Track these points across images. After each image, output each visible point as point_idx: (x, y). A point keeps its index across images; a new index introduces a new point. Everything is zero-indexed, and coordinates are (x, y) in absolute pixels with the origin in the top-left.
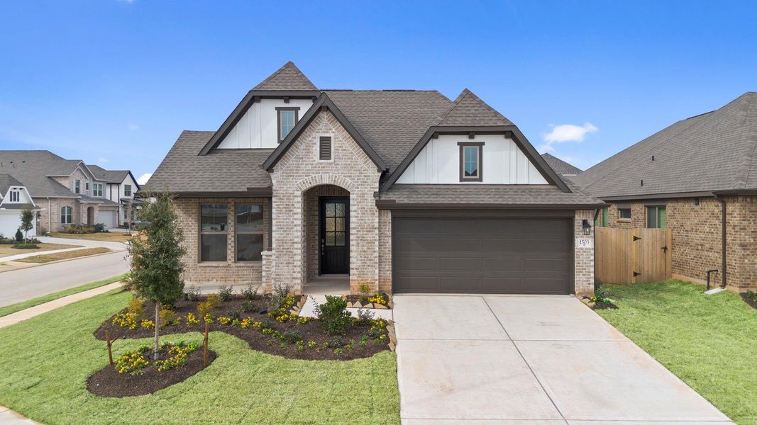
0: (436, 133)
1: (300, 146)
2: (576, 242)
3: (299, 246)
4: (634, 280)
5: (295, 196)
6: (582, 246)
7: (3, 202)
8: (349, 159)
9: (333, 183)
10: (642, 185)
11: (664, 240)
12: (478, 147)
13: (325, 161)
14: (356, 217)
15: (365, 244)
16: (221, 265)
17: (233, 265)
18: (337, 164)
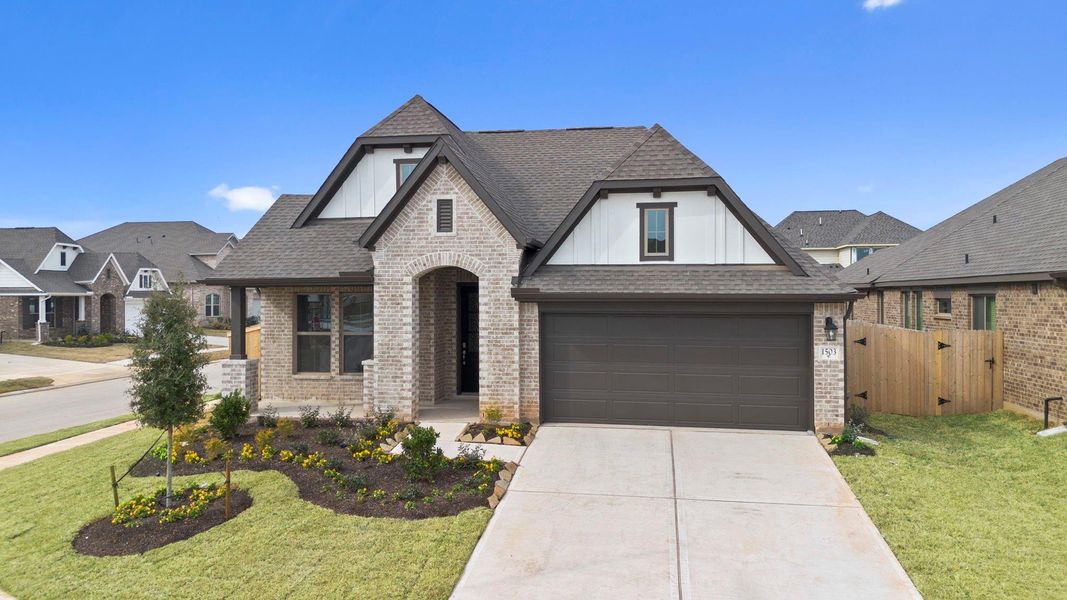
0: (602, 192)
1: (411, 214)
2: (815, 351)
3: (410, 353)
4: (938, 409)
5: (404, 284)
6: (825, 357)
7: (131, 289)
8: (478, 230)
9: (455, 265)
10: (967, 262)
11: (990, 348)
12: (667, 210)
13: (445, 234)
14: (487, 312)
15: (500, 352)
16: (322, 377)
17: (338, 377)
18: (462, 238)
